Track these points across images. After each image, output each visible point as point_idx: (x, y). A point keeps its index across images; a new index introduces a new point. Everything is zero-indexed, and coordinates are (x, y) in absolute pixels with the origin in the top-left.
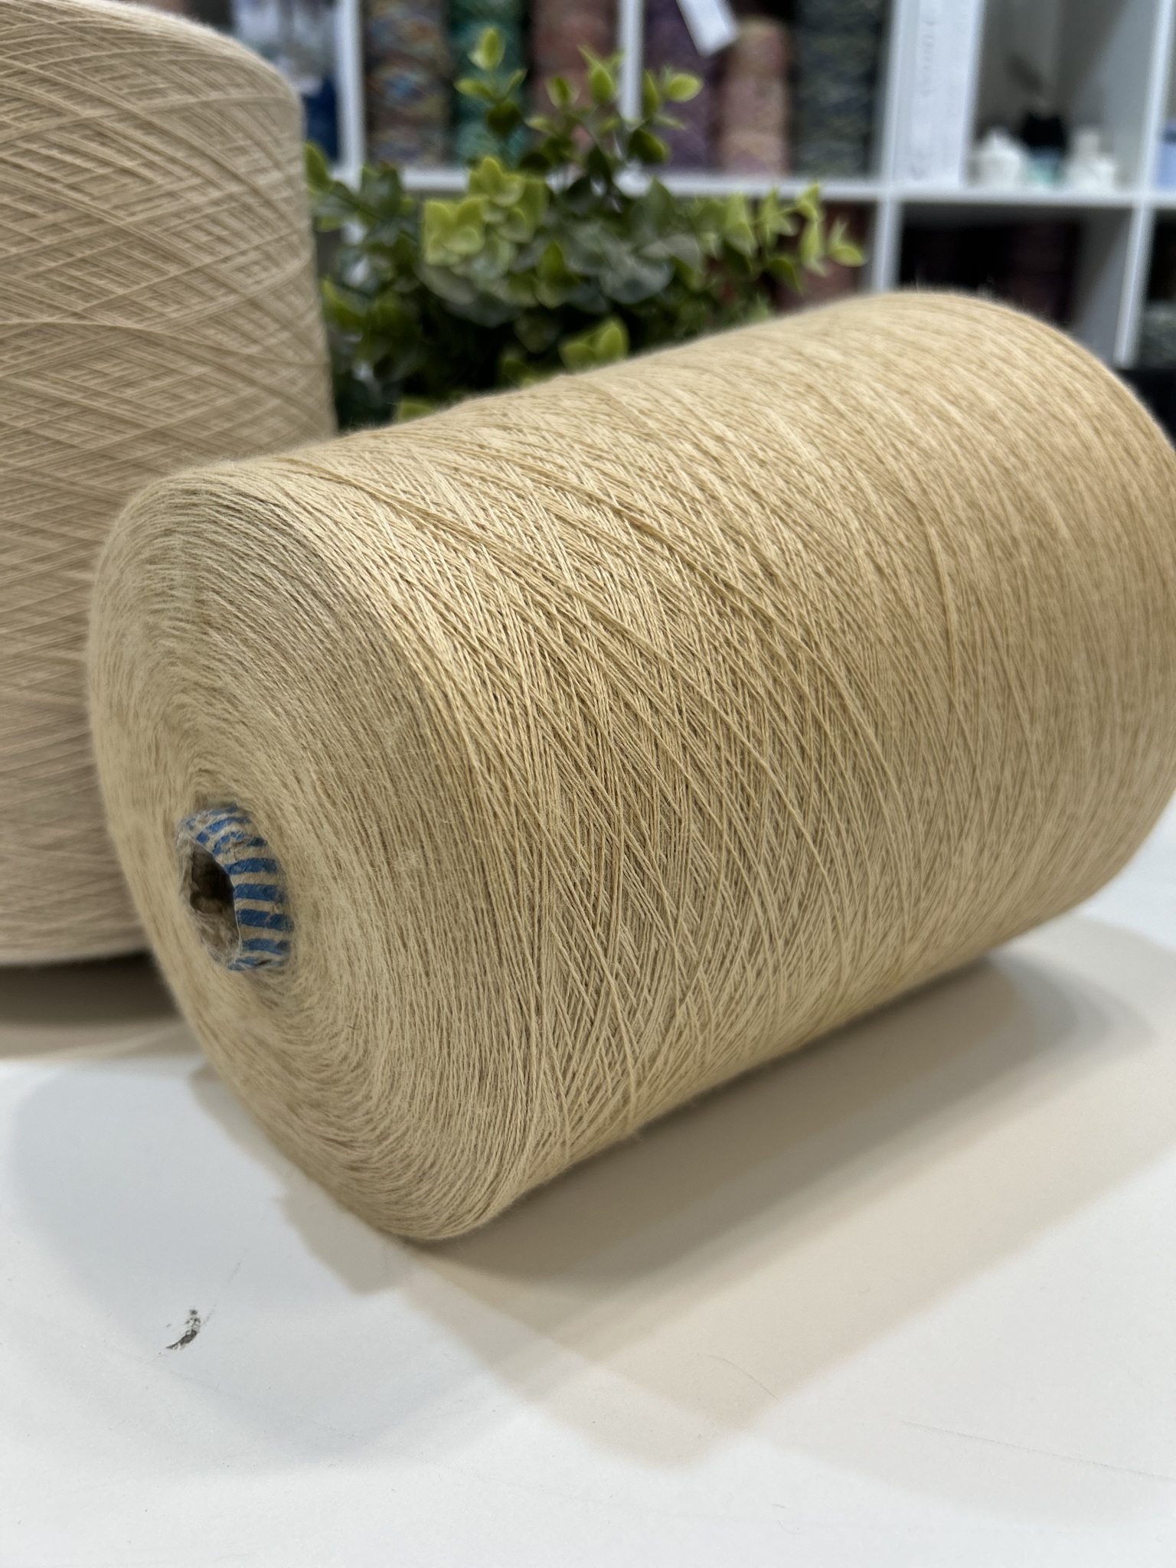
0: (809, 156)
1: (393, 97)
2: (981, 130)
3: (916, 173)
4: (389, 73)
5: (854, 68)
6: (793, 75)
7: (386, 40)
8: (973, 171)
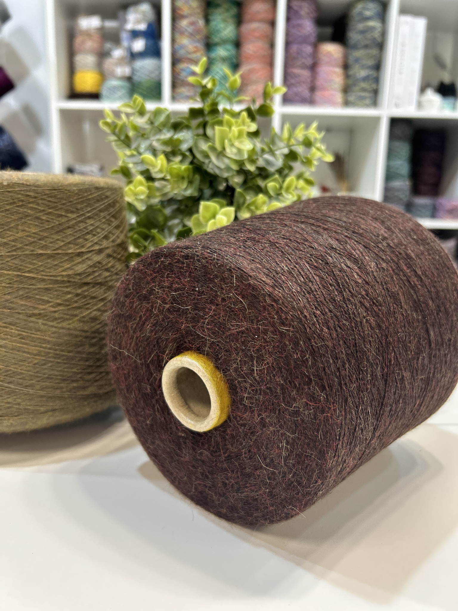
0: (351, 98)
1: (183, 74)
2: (423, 89)
3: (397, 105)
4: (181, 66)
5: (371, 62)
6: (346, 67)
7: (181, 53)
8: (420, 105)
